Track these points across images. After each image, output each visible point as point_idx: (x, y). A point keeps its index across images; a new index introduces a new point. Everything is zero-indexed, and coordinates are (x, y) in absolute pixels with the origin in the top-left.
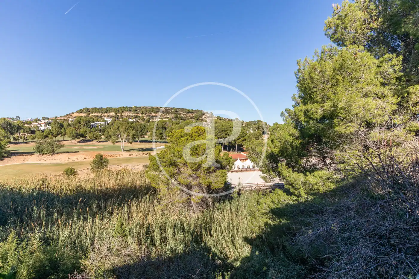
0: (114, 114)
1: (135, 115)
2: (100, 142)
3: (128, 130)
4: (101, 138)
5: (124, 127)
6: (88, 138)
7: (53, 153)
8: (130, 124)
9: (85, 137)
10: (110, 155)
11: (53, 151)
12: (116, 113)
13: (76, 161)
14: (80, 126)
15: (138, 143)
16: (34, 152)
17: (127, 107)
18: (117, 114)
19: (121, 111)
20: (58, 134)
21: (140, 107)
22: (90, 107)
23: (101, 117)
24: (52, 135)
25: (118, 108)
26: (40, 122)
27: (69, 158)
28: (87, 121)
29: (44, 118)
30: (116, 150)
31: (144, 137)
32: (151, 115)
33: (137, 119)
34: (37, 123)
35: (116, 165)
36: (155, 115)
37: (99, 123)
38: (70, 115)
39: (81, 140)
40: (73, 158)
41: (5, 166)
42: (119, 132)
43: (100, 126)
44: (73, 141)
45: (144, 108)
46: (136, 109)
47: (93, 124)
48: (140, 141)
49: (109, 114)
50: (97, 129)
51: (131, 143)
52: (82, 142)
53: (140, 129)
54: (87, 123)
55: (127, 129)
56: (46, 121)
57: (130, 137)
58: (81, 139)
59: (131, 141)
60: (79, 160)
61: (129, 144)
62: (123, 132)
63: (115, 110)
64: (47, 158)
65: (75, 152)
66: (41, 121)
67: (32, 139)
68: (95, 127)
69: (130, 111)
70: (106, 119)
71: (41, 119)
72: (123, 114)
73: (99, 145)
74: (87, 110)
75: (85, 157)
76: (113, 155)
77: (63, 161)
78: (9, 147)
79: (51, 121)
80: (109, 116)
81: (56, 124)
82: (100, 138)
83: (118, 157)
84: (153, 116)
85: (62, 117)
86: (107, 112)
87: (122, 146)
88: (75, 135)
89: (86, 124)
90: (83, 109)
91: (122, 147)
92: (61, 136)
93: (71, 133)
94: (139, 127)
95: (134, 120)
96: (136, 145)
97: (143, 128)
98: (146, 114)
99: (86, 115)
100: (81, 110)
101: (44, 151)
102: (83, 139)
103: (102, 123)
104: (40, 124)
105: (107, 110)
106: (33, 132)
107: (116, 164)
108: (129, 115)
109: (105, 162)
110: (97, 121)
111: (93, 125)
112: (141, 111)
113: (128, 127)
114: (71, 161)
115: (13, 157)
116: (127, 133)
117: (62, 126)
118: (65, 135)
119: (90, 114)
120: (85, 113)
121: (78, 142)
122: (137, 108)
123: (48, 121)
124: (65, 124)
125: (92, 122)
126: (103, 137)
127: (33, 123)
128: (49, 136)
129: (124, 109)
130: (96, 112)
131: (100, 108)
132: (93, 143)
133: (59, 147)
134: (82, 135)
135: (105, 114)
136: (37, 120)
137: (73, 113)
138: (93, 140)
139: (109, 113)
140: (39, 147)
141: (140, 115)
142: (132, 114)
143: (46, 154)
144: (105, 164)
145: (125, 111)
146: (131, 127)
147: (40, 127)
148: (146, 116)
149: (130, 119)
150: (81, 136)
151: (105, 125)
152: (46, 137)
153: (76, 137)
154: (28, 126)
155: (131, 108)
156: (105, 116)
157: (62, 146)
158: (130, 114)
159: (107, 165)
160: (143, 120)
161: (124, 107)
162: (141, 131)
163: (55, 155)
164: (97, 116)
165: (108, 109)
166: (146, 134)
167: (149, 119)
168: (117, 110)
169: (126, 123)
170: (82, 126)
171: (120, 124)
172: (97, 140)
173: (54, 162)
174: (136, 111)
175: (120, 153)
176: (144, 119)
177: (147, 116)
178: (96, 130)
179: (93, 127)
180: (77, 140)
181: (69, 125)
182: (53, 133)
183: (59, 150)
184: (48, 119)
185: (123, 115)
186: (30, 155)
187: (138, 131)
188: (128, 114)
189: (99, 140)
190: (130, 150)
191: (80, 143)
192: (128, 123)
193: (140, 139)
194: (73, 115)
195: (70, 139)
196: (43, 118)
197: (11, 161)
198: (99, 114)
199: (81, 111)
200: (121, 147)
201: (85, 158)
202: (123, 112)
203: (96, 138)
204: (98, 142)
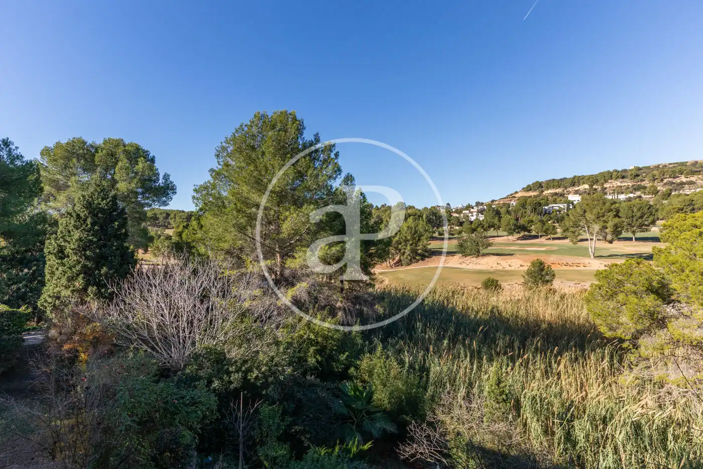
0: (587, 186)
1: (633, 186)
2: (554, 239)
3: (603, 216)
4: (556, 233)
5: (595, 211)
6: (534, 233)
7: (478, 254)
8: (608, 204)
9: (529, 231)
10: (565, 263)
11: (478, 251)
12: (591, 186)
13: (508, 268)
14: (526, 212)
15: (634, 243)
16: (455, 253)
17: (616, 171)
18: (594, 187)
19: (602, 181)
20: (490, 227)
21: (648, 168)
22: (544, 180)
23: (562, 195)
24: (483, 227)
25: (596, 176)
26: (472, 210)
27: (498, 264)
28: (536, 203)
29: (478, 204)
30: (579, 255)
31: (647, 230)
32: (678, 180)
33: (638, 193)
34: (468, 212)
35: (575, 282)
36: (688, 179)
37: (556, 207)
38: (512, 196)
39: (523, 236)
40: (504, 264)
41: (424, 268)
42: (584, 221)
43: (559, 211)
44: (510, 237)
45: (657, 167)
46: (637, 174)
47: (546, 207)
48: (637, 239)
49: (577, 189)
50: (552, 216)
51: (611, 242)
52: (525, 239)
53: (639, 214)
54: (537, 206)
55: (601, 214)
56: (480, 207)
57: (607, 230)
58: (522, 234)
59: (609, 237)
60: (512, 268)
61: (607, 245)
62: (594, 221)
63: (591, 180)
64: (470, 261)
65: (508, 255)
66: (473, 208)
67: (458, 234)
68: (549, 214)
69: (623, 177)
70: (571, 197)
71: (474, 204)
72: (606, 185)
73: (551, 245)
74: (539, 186)
75: (522, 263)
76: (570, 263)
77: (489, 267)
78: (430, 244)
79: (485, 207)
80: (576, 192)
81: (491, 212)
82: (553, 232)
83: (582, 268)
84: (682, 184)
85: (501, 200)
86: (573, 184)
87: (591, 248)
88: (513, 227)
89: (534, 210)
90: (533, 184)
91: (590, 250)
92: (495, 229)
93: (507, 225)
94: (635, 210)
95: (632, 195)
96: (628, 246)
97: (645, 210)
98: (662, 180)
99: (535, 193)
100: (529, 186)
101: (466, 251)
102: (526, 233)
103: (561, 206)
104: (472, 213)
105: (575, 181)
106: (461, 224)
107: (573, 280)
108: (621, 187)
109: (547, 274)
110: (555, 202)
111: (546, 210)
112: (650, 175)
113: (603, 210)
114: (501, 268)
115: (434, 257)
116: (602, 224)
117: (498, 213)
118: (499, 227)
119: (543, 192)
120: (535, 190)
121: (518, 239)
122: (640, 169)
123: (482, 207)
124: (503, 211)
125: (545, 205)
126: (559, 230)
127: (464, 212)
128: (478, 229)
129: (609, 176)
130: (553, 188)
131: (561, 179)
132: (542, 240)
133: (485, 246)
134: (524, 228)
135: (570, 189)
136: (469, 207)
137: (516, 193)
138: (541, 236)
139: (578, 186)
140: (461, 246)
141: (647, 183)
142: (628, 183)
143: (469, 255)
144: (547, 278)
145: (611, 179)
146: (610, 210)
147: (471, 217)
148: (662, 184)
149: (622, 193)
150: (521, 229)
151: (568, 209)
152: (473, 230)
153: (514, 230)
154: (457, 215)
155: (625, 171)
156: (569, 193)
157: (490, 245)
158: (623, 184)
159: (552, 280)
160: (653, 194)
161: (609, 172)
162: (641, 217)
163: (480, 257)
164: (556, 194)
165: (576, 178)
166: (653, 223)
167: (671, 190)
168: (593, 180)
169: (601, 202)
170: (529, 212)
171: (587, 205)
172: (549, 237)
173: (478, 267)
174: (638, 175)
175: (586, 261)
176: (656, 192)
177: (665, 184)
178: (551, 218)
179: (545, 213)
180: (517, 236)
181: (508, 212)
182: (484, 225)
183: (485, 251)
184: (482, 204)
185: (606, 188)
186: (452, 256)
187: (633, 217)
188: (619, 184)
189: (553, 236)
190: (609, 256)
191: (521, 240)
192: (604, 203)
193: (639, 235)
194: (517, 195)
195: (506, 233)
196: (476, 203)
197: (432, 262)
198: (559, 190)
199: (529, 189)
200: (588, 249)
201: (521, 266)
202: (606, 181)
203: (546, 232)
204: (550, 239)
